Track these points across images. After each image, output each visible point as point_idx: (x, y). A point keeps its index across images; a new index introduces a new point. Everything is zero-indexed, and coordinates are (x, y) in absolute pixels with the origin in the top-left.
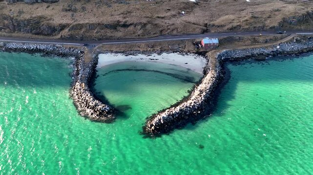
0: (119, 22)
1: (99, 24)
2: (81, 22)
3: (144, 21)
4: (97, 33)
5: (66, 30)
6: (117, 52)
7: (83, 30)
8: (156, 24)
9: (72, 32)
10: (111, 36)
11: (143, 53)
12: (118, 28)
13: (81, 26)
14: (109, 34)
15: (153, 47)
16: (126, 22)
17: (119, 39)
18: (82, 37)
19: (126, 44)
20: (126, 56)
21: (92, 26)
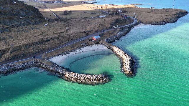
0: (42, 39)
1: (32, 43)
2: (19, 45)
3: (56, 35)
4: (33, 49)
5: (9, 53)
6: (58, 55)
7: (23, 50)
8: (63, 36)
9: (15, 53)
10: (44, 48)
11: (72, 51)
12: (45, 43)
13: (19, 48)
14: (42, 48)
15: (73, 47)
16: (47, 38)
17: (50, 49)
18: (24, 54)
19: (58, 49)
20: (65, 55)
21: (28, 46)
